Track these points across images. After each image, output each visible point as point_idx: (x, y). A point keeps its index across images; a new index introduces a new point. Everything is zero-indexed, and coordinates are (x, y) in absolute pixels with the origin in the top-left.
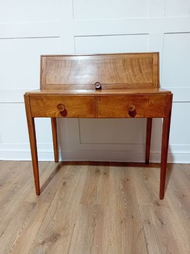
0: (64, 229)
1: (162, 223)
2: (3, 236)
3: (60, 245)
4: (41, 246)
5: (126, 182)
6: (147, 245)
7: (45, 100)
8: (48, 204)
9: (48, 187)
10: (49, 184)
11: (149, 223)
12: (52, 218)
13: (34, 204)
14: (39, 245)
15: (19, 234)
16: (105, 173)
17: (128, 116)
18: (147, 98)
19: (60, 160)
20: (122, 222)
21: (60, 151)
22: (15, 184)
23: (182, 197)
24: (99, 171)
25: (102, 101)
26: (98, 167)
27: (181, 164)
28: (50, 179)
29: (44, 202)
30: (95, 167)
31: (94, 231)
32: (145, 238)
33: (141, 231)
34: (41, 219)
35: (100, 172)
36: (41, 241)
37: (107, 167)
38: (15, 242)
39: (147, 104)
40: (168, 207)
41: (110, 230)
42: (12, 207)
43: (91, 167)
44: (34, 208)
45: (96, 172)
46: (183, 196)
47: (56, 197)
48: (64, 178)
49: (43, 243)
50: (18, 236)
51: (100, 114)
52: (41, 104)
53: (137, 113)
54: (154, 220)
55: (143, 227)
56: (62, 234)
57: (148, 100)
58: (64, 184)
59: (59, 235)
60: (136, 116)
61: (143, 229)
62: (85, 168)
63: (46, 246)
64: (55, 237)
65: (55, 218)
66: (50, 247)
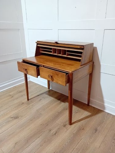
0: (22, 116)
1: (55, 134)
2: (5, 110)
3: (15, 121)
6: (39, 137)
8: (27, 105)
9: (34, 99)
11: (50, 131)
13: (23, 103)
14: (10, 117)
18: (58, 73)
19: (50, 89)
20: (41, 125)
31: (29, 122)
32: (41, 135)
33: (43, 132)
34: (19, 110)
36: (12, 117)
40: (67, 130)
42: (16, 101)
44: (22, 105)
54: (53, 131)
56: (19, 118)
57: (58, 75)
58: (40, 100)
61: (45, 132)
64: (16, 118)
66: (12, 120)
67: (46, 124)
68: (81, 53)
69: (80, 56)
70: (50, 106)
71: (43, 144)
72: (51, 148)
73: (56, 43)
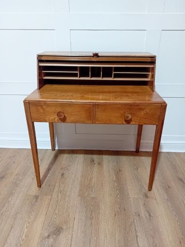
0: (66, 222)
1: (150, 215)
2: (12, 230)
3: (63, 238)
4: (47, 239)
5: (118, 172)
6: (137, 236)
7: (44, 107)
8: (49, 197)
9: (47, 178)
10: (49, 175)
11: (139, 215)
12: (54, 211)
13: (37, 197)
14: (45, 238)
15: (27, 228)
16: (99, 163)
17: (124, 123)
18: (143, 107)
19: (57, 148)
20: (115, 215)
21: (56, 140)
22: (17, 175)
23: (167, 189)
24: (93, 161)
25: (99, 109)
26: (93, 156)
27: (168, 153)
28: (49, 170)
29: (46, 195)
30: (89, 156)
31: (91, 223)
32: (135, 230)
33: (131, 224)
34: (44, 212)
35: (95, 162)
36: (46, 235)
37: (101, 156)
38: (24, 236)
39: (142, 113)
40: (156, 199)
41: (105, 223)
42: (17, 201)
43: (86, 156)
44: (36, 201)
45: (91, 162)
46: (169, 187)
47: (56, 189)
48: (62, 169)
49: (48, 236)
50: (26, 230)
51: (98, 120)
52: (41, 110)
53: (133, 120)
54: (143, 213)
55: (134, 219)
56: (64, 227)
57: (143, 109)
58: (63, 175)
59: (62, 229)
60: (131, 123)
61: (134, 222)
62: (80, 157)
63: (51, 240)
64: (58, 231)
65: (56, 212)
67: (121, 210)
68: (147, 70)
69: (146, 76)
70: (91, 179)
71: (154, 241)
72: (169, 238)
73: (96, 55)
